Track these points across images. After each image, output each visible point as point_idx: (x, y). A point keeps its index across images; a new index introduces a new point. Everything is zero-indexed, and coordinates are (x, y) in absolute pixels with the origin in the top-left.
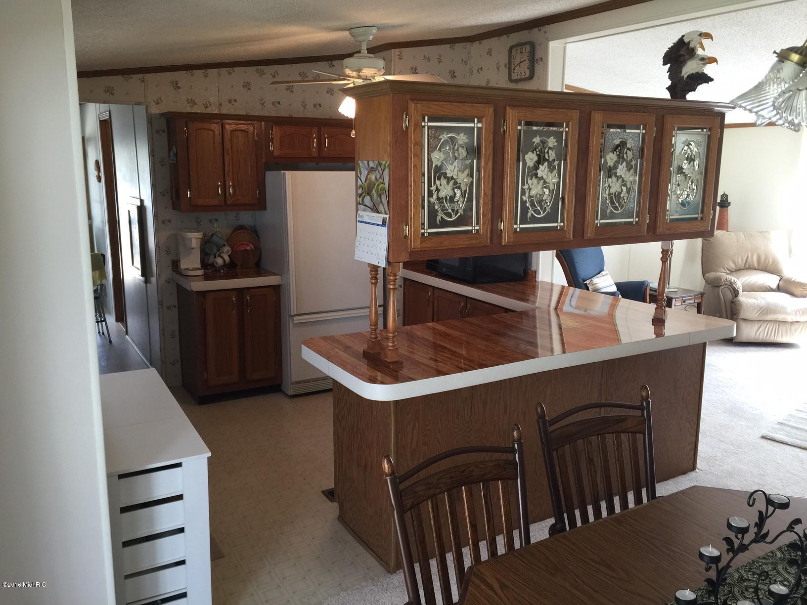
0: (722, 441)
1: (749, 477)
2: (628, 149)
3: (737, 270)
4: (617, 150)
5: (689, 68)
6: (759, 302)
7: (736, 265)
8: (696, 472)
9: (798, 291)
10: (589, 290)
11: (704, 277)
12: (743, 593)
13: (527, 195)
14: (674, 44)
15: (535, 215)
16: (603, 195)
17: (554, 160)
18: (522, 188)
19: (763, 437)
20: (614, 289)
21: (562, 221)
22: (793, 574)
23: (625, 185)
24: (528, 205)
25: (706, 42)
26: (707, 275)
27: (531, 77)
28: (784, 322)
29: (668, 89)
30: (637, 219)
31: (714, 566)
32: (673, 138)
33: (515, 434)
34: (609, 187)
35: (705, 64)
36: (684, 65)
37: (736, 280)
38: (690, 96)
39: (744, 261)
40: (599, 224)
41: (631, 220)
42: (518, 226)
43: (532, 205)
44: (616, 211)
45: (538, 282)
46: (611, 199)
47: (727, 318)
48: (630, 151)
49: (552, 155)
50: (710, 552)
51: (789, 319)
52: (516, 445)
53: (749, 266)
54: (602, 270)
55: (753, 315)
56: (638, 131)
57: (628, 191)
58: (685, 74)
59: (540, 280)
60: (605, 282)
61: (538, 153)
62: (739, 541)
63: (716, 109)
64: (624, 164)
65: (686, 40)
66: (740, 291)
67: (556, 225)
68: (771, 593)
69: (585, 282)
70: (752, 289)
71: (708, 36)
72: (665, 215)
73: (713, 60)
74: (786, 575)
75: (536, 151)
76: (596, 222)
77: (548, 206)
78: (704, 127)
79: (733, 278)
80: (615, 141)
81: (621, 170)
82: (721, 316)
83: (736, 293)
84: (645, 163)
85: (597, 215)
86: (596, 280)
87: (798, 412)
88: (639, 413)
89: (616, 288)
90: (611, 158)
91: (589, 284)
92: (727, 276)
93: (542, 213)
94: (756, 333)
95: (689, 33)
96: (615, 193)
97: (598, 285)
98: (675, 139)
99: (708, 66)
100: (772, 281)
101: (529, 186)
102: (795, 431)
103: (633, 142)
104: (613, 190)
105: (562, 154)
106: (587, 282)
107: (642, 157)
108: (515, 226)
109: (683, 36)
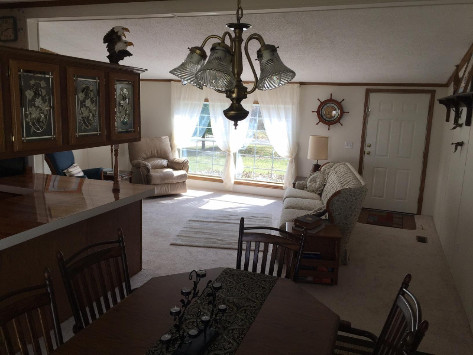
0: (152, 251)
1: (168, 267)
2: (91, 91)
3: (147, 159)
4: (84, 91)
5: (119, 47)
6: (160, 174)
7: (146, 155)
8: (143, 271)
9: (177, 167)
10: (66, 176)
11: (131, 163)
12: (187, 327)
13: (29, 117)
14: (109, 32)
15: (36, 131)
16: (79, 118)
17: (45, 95)
18: (25, 114)
19: (172, 244)
20: (82, 174)
21: (54, 134)
22: (207, 309)
23: (91, 112)
24: (30, 124)
25: (126, 33)
26: (133, 162)
27: (16, 39)
28: (172, 184)
29: (108, 57)
30: (100, 132)
31: (177, 317)
32: (115, 86)
33: (46, 275)
34: (82, 113)
35: (127, 46)
36: (116, 45)
37: (148, 163)
38: (121, 63)
39: (150, 154)
40: (78, 136)
41: (96, 133)
42: (25, 138)
43: (33, 124)
44: (87, 127)
45: (34, 174)
46: (84, 120)
47: (145, 184)
48: (92, 92)
49: (44, 92)
50: (175, 310)
51: (175, 181)
52: (47, 282)
53: (153, 156)
54: (74, 163)
55: (158, 182)
56: (95, 81)
57: (93, 116)
58: (117, 50)
59: (35, 172)
60: (77, 170)
61: (34, 90)
62: (187, 300)
63: (135, 71)
64: (89, 100)
65: (116, 30)
66: (151, 169)
67: (50, 137)
68: (202, 321)
69: (64, 172)
70: (156, 167)
71: (127, 30)
72: (115, 130)
73: (131, 44)
74: (204, 311)
75: (33, 90)
76: (76, 134)
77: (44, 125)
78: (129, 80)
79: (147, 163)
80: (82, 86)
81: (88, 103)
82: (142, 184)
83: (148, 170)
84: (101, 100)
85: (76, 130)
86: (70, 170)
87: (185, 228)
88: (117, 245)
89: (83, 173)
90: (81, 96)
91: (66, 172)
92: (143, 162)
93: (41, 130)
94: (160, 190)
95: (117, 27)
96: (86, 117)
97: (72, 172)
98: (116, 86)
99: (129, 47)
100: (165, 162)
101: (30, 112)
102: (185, 238)
103: (92, 87)
104: (84, 115)
105: (51, 92)
106: (65, 171)
107: (99, 95)
108: (23, 139)
109: (114, 28)
